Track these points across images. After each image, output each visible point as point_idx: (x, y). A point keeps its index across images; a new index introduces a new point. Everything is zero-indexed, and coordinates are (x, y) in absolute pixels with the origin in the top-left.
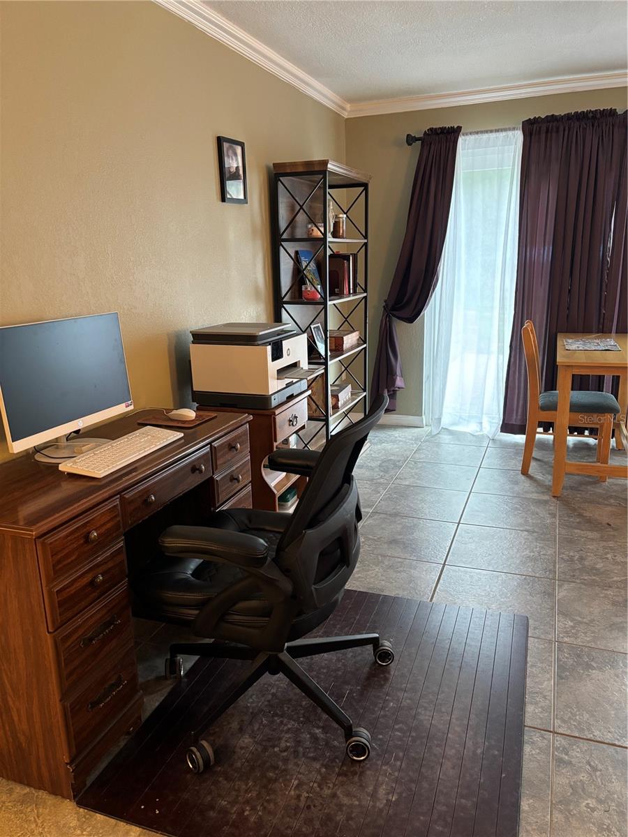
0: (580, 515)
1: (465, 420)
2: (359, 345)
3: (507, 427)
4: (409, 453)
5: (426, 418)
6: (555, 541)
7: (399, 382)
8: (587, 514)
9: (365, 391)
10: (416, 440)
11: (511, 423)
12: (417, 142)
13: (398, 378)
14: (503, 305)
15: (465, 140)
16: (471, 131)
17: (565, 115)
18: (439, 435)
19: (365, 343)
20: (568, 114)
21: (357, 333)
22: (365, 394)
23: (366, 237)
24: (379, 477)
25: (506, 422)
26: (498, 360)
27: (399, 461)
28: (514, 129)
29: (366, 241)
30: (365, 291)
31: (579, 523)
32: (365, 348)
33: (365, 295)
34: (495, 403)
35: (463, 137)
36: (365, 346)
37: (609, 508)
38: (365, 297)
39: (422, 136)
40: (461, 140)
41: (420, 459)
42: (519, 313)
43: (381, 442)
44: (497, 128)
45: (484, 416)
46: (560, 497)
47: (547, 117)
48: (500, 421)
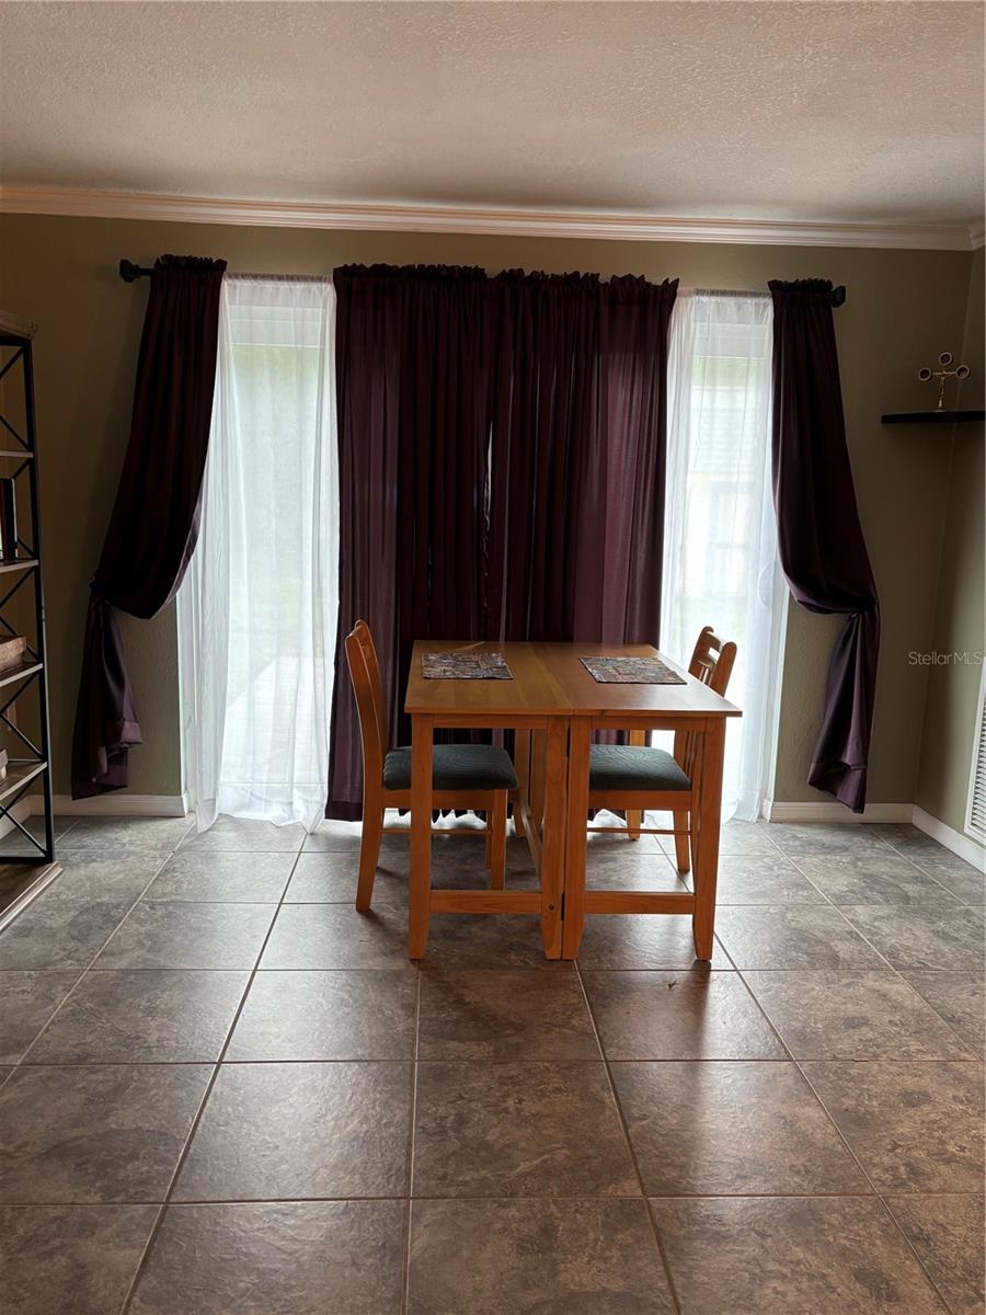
0: (460, 1002)
1: (260, 798)
2: (25, 666)
3: (336, 809)
4: (142, 881)
5: (189, 798)
6: (412, 1083)
7: (130, 731)
8: (471, 997)
9: (44, 758)
10: (163, 848)
11: (344, 800)
12: (143, 277)
13: (127, 724)
14: (320, 589)
15: (235, 287)
16: (244, 272)
17: (403, 268)
18: (210, 833)
19: (40, 660)
20: (409, 267)
21: (20, 641)
22: (44, 765)
23: (30, 447)
24: (63, 954)
25: (334, 799)
26: (315, 687)
27: (117, 906)
28: (320, 279)
29: (30, 455)
30: (35, 556)
31: (457, 1022)
32: (41, 672)
33: (35, 563)
34: (314, 767)
35: (230, 281)
36: (40, 666)
37: (508, 977)
38: (36, 569)
39: (152, 267)
40: (226, 286)
41: (164, 895)
42: (347, 604)
43: (89, 859)
44: (290, 273)
45: (295, 790)
46: (423, 959)
47: (374, 266)
48: (323, 799)
